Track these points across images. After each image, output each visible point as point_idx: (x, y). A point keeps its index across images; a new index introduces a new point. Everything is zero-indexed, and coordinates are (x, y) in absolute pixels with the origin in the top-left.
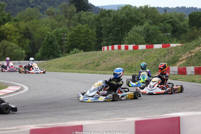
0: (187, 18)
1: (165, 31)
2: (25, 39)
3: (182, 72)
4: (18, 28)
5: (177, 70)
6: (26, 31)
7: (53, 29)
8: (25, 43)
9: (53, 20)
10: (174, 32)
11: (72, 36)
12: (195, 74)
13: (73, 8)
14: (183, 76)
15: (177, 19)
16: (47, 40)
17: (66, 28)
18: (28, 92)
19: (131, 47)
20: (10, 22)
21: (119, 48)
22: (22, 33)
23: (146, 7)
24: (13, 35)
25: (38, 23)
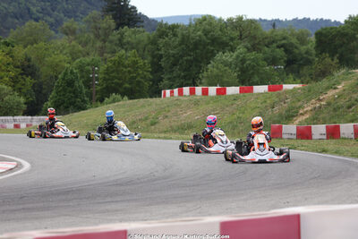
0: (313, 38)
1: (273, 61)
2: (24, 76)
3: (304, 134)
4: (11, 57)
5: (294, 131)
6: (26, 63)
7: (74, 59)
8: (23, 85)
9: (73, 43)
10: (289, 63)
11: (107, 72)
12: (328, 138)
13: (110, 22)
14: (305, 142)
15: (294, 41)
16: (63, 79)
17: (98, 58)
18: (30, 171)
19: (212, 90)
21: (193, 92)
22: (18, 67)
23: (240, 19)
24: (3, 71)
25: (47, 49)
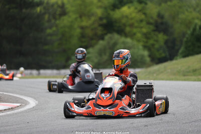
4: (145, 14)
6: (159, 21)
8: (156, 41)
20: (130, 5)
22: (151, 24)
24: (136, 27)
25: (180, 7)
